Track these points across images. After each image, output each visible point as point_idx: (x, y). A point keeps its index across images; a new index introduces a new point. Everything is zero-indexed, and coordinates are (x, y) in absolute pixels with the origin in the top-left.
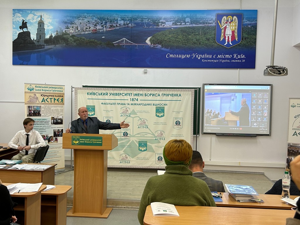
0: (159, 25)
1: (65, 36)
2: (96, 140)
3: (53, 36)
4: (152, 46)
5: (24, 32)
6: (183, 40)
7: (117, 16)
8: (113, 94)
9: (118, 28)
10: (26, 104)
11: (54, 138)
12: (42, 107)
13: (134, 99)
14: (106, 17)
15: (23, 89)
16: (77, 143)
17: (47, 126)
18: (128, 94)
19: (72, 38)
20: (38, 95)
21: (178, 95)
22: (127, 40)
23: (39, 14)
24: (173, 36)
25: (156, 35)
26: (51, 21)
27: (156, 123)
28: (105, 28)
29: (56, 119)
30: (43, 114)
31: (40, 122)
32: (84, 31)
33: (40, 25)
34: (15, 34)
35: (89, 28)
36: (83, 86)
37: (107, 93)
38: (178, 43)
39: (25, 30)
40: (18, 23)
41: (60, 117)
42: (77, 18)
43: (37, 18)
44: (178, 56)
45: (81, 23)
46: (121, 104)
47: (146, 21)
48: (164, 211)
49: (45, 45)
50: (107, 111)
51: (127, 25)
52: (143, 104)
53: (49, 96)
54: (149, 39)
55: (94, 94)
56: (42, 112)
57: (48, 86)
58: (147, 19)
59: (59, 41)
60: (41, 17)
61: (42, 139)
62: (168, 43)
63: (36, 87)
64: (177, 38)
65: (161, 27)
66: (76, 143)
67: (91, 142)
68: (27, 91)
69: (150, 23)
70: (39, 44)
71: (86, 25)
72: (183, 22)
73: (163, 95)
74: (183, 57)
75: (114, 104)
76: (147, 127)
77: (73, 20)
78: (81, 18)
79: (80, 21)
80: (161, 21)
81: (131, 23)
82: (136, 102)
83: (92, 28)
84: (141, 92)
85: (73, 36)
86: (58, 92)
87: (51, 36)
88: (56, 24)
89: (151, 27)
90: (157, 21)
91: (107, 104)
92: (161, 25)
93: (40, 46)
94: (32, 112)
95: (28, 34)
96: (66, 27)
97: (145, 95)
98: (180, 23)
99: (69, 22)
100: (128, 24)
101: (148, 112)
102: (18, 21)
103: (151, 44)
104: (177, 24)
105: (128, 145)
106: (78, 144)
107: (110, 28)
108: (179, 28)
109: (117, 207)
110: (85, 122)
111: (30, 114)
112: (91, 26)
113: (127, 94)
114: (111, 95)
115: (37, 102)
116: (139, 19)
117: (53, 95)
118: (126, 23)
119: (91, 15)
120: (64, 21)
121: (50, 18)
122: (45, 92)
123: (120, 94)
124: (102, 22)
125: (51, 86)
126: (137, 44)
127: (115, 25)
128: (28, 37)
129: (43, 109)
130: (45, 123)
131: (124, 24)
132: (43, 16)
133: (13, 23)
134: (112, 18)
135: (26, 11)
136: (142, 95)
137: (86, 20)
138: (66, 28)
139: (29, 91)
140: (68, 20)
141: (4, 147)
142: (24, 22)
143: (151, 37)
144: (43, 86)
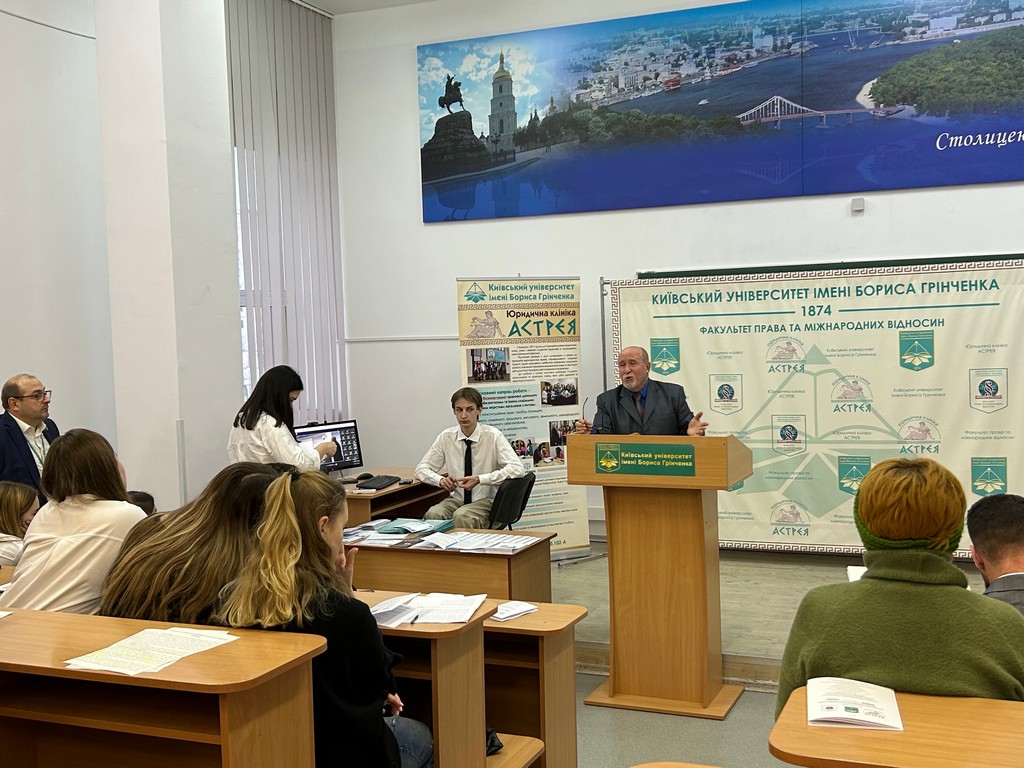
0: (905, 34)
1: (577, 114)
2: (673, 457)
3: (541, 118)
4: (881, 114)
5: (452, 116)
6: (999, 77)
7: (748, 22)
8: (739, 294)
9: (754, 63)
10: (463, 343)
11: (553, 450)
12: (511, 353)
13: (817, 310)
14: (712, 32)
15: (453, 298)
16: (613, 467)
17: (530, 411)
18: (793, 290)
19: (598, 118)
20: (499, 315)
21: (988, 286)
22: (787, 101)
23: (494, 51)
24: (958, 69)
25: (893, 70)
26: (530, 68)
27: (903, 393)
28: (707, 71)
29: (557, 387)
30: (516, 374)
31: (507, 399)
32: (638, 89)
33: (501, 87)
34: (426, 126)
35: (653, 76)
36: (641, 276)
37: (718, 293)
38: (983, 89)
39: (455, 108)
40: (433, 88)
41: (569, 381)
42: (616, 49)
43: (490, 65)
44: (984, 139)
45: (626, 64)
46: (770, 329)
47: (857, 28)
48: (847, 709)
49: (518, 149)
50: (721, 355)
51: (784, 50)
52: (850, 326)
53: (532, 314)
54: (868, 87)
55: (675, 299)
56: (512, 366)
57: (529, 283)
58: (859, 19)
59: (558, 132)
60: (502, 62)
61: (512, 454)
62: (941, 95)
63: (491, 287)
64: (975, 72)
65: (911, 39)
66: (609, 465)
67: (659, 463)
68: (465, 302)
69: (871, 33)
70: (498, 150)
71: (645, 68)
72: (1000, 12)
73: (926, 287)
74: (1003, 140)
75: (745, 329)
76: (869, 407)
77: (602, 57)
78: (626, 46)
79: (625, 57)
80: (911, 18)
81: (801, 40)
82: (824, 318)
83: (665, 76)
84: (842, 283)
85: (603, 110)
86: (558, 301)
87: (534, 120)
88: (549, 77)
89: (873, 45)
90: (895, 19)
91: (720, 330)
92: (913, 33)
93: (503, 156)
94: (483, 368)
95: (465, 119)
96: (579, 82)
97: (858, 291)
98: (986, 18)
99: (587, 64)
100: (790, 45)
101: (870, 352)
102: (434, 83)
103: (877, 106)
104: (976, 21)
105: (799, 469)
106: (616, 470)
107: (726, 67)
108: (985, 35)
109: (759, 686)
110: (638, 398)
111: (476, 377)
112: (659, 71)
113: (791, 292)
114: (734, 298)
115: (497, 336)
116: (827, 24)
117: (544, 310)
118: (782, 42)
119: (659, 33)
120: (571, 65)
121: (530, 58)
122: (518, 302)
123: (766, 293)
124: (696, 51)
125: (536, 283)
126: (822, 113)
127: (741, 55)
128: (465, 130)
129: (516, 358)
130: (521, 403)
131: (775, 48)
132: (508, 56)
133: (420, 92)
134: (733, 32)
135: (456, 46)
136: (845, 292)
137: (643, 51)
138: (579, 88)
139: (471, 302)
140: (585, 59)
141: (404, 479)
142: (453, 83)
143: (875, 81)
144: (513, 284)
